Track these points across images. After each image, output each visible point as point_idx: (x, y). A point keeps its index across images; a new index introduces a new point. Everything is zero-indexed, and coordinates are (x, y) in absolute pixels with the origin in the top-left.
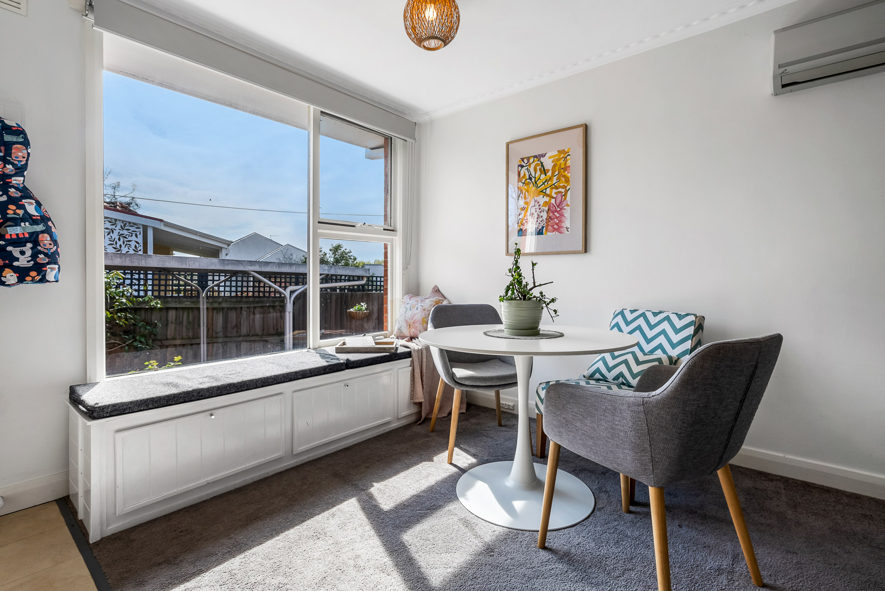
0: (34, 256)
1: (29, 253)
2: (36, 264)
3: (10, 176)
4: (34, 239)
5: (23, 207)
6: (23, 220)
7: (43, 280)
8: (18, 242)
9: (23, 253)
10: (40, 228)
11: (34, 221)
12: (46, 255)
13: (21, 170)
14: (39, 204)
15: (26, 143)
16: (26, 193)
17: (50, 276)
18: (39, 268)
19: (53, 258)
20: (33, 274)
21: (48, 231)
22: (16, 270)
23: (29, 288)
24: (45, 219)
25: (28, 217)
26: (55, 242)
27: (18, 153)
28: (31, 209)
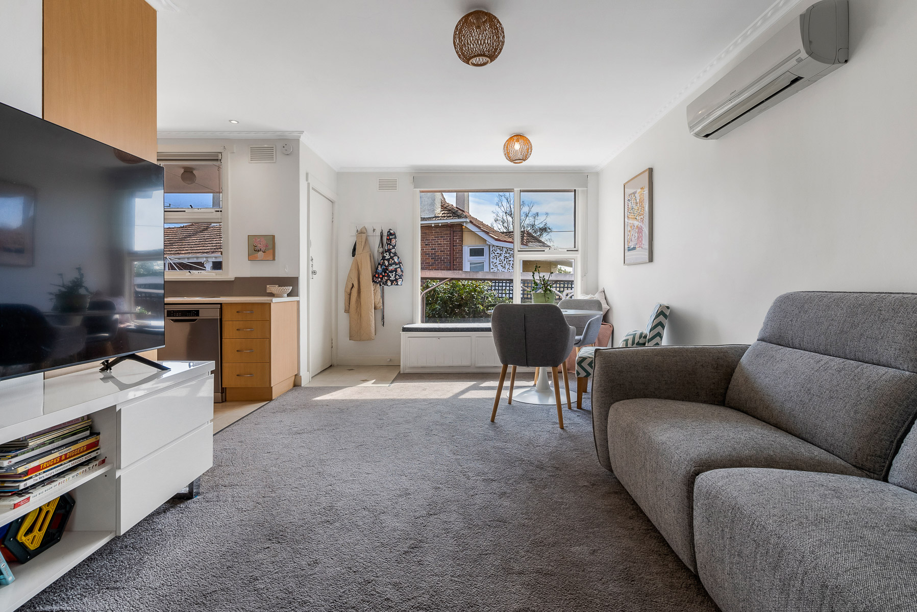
0: (395, 276)
1: (394, 275)
2: (396, 279)
3: (391, 249)
4: (396, 270)
5: (393, 260)
6: (393, 264)
7: (397, 284)
8: (391, 272)
9: (392, 275)
10: (398, 266)
11: (396, 264)
12: (399, 276)
13: (394, 247)
14: (398, 258)
15: (395, 238)
16: (395, 254)
17: (399, 283)
18: (396, 280)
19: (401, 277)
20: (395, 282)
21: (400, 267)
22: (391, 281)
23: (393, 286)
24: (400, 263)
25: (395, 263)
26: (402, 271)
27: (393, 242)
28: (396, 260)
